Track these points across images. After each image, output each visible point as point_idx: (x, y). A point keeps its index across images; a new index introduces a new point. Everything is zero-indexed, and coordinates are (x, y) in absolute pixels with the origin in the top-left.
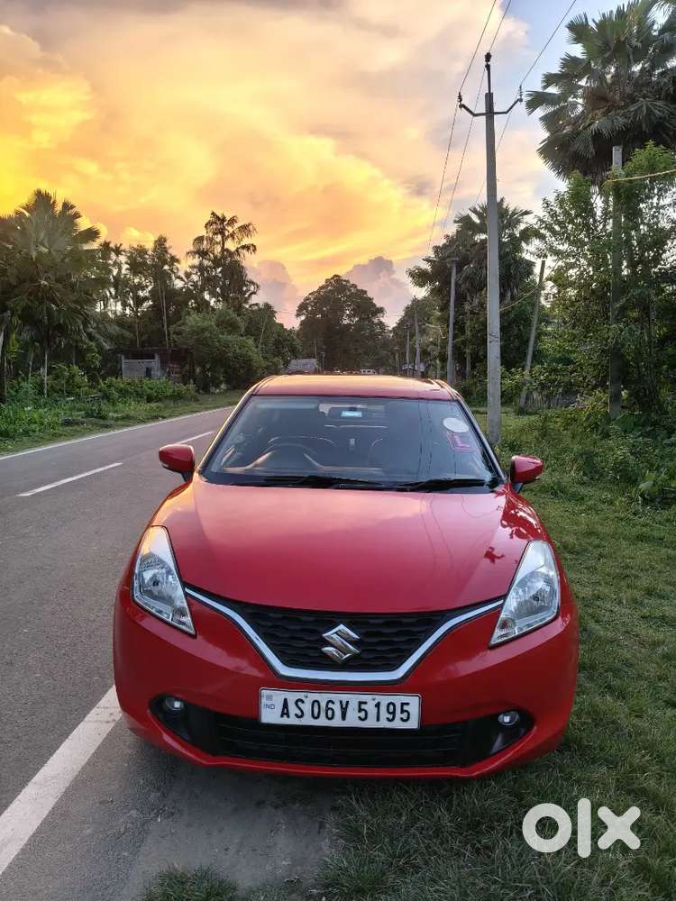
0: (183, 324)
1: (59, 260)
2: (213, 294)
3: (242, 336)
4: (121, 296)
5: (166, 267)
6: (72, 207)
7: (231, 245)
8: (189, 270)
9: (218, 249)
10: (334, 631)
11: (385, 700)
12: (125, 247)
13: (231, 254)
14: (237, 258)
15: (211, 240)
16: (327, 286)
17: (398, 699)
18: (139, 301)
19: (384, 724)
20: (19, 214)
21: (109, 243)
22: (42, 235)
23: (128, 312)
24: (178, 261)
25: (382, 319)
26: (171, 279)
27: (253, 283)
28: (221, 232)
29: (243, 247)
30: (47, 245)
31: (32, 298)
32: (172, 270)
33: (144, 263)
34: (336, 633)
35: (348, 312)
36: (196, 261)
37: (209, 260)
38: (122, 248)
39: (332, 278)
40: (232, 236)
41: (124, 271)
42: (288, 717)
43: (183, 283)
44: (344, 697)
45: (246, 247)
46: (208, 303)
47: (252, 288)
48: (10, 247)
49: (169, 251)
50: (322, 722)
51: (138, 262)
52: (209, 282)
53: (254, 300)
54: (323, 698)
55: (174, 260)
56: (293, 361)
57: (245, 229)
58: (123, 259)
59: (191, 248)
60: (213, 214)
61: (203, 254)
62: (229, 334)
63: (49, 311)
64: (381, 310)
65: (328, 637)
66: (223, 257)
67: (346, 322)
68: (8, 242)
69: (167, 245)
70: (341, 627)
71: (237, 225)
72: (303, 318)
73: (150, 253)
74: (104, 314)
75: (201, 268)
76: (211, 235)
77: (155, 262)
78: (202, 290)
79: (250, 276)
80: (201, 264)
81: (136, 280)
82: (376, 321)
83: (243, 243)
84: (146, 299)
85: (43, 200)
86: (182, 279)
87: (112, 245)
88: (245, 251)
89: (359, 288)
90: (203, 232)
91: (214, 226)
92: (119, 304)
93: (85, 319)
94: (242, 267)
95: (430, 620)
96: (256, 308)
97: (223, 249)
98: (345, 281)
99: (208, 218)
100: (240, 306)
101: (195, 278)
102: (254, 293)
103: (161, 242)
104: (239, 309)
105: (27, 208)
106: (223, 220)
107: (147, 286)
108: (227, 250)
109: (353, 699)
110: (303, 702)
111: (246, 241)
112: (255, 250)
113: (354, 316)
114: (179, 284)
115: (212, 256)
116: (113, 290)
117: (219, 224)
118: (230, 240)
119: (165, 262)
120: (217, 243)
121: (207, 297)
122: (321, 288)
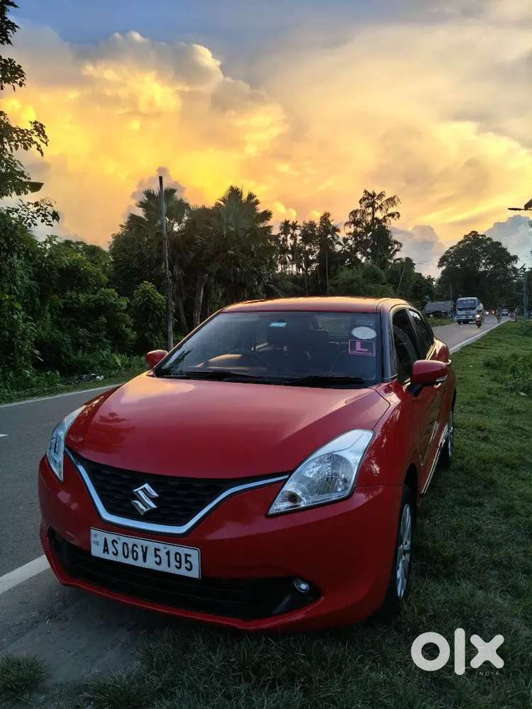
0: (337, 278)
1: (242, 235)
2: (364, 254)
3: (384, 284)
4: (296, 260)
5: (329, 236)
6: (255, 197)
7: (379, 215)
8: (346, 237)
9: (369, 218)
10: (141, 488)
11: (173, 549)
12: (300, 223)
13: (379, 221)
14: (383, 224)
15: (364, 212)
16: (465, 241)
17: (183, 551)
18: (309, 263)
19: (173, 570)
20: (218, 204)
21: (289, 221)
22: (231, 219)
23: (301, 272)
24: (338, 230)
25: (515, 266)
26: (332, 244)
27: (396, 242)
28: (372, 205)
29: (389, 215)
30: (233, 224)
31: (223, 264)
32: (333, 238)
33: (313, 234)
34: (142, 490)
35: (484, 261)
36: (352, 229)
37: (362, 228)
38: (298, 224)
39: (471, 234)
40: (381, 207)
41: (298, 242)
42: (108, 553)
43: (341, 247)
44: (146, 543)
45: (392, 215)
46: (359, 261)
47: (396, 246)
48: (212, 228)
49: (332, 223)
50: (130, 561)
51: (309, 233)
52: (360, 244)
53: (398, 255)
54: (130, 541)
55: (335, 230)
56: (429, 303)
57: (392, 201)
58: (298, 232)
59: (347, 219)
60: (366, 192)
61: (357, 223)
62: (373, 283)
63: (235, 272)
64: (515, 258)
65: (137, 492)
66: (373, 224)
67: (482, 269)
68: (210, 226)
69: (330, 219)
70: (146, 486)
71: (384, 199)
72: (444, 268)
73: (318, 226)
74: (283, 274)
75: (355, 234)
76: (363, 208)
77: (321, 233)
78: (356, 250)
79: (395, 237)
80: (355, 231)
81: (307, 248)
82: (509, 267)
83: (389, 212)
84: (313, 261)
85: (234, 193)
86: (341, 244)
87: (290, 223)
88: (390, 218)
89: (494, 240)
90: (358, 207)
91: (367, 201)
92: (295, 266)
93: (260, 278)
94: (389, 231)
95: (216, 486)
96: (398, 261)
97: (373, 219)
98: (482, 236)
99: (362, 195)
100: (385, 261)
101: (350, 242)
102: (397, 250)
103: (325, 218)
104: (383, 264)
105: (224, 200)
106: (373, 196)
107: (315, 251)
108: (376, 219)
109: (151, 545)
110: (117, 543)
111: (391, 210)
112: (399, 216)
113: (490, 263)
114: (338, 248)
115: (364, 224)
116: (290, 256)
117: (370, 199)
118: (379, 210)
119: (328, 232)
120: (368, 214)
121: (359, 256)
122: (460, 243)
